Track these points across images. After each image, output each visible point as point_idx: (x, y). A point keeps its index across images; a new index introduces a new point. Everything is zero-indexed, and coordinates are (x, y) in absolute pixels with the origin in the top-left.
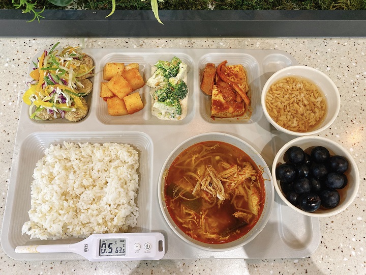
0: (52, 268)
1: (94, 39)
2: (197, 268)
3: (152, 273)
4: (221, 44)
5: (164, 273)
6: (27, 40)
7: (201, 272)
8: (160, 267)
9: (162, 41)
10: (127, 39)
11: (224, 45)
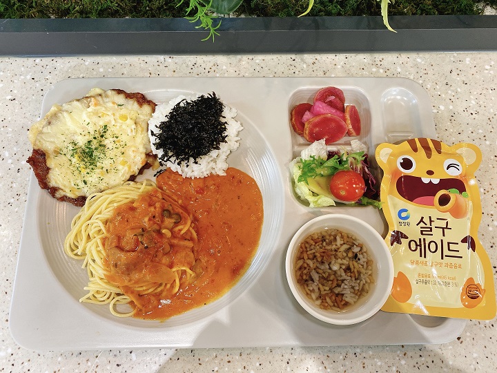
0: (229, 362)
1: (251, 57)
2: (423, 359)
3: (364, 367)
4: (419, 60)
5: (380, 367)
6: (161, 58)
7: (430, 364)
8: (374, 358)
9: (341, 58)
10: (293, 56)
11: (423, 62)
